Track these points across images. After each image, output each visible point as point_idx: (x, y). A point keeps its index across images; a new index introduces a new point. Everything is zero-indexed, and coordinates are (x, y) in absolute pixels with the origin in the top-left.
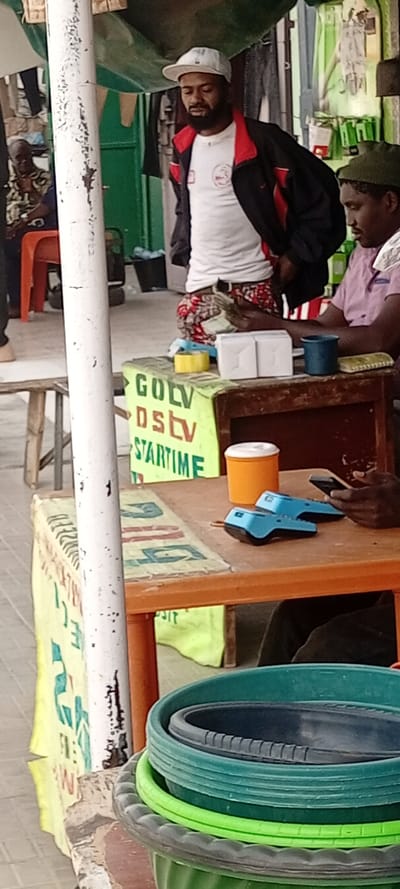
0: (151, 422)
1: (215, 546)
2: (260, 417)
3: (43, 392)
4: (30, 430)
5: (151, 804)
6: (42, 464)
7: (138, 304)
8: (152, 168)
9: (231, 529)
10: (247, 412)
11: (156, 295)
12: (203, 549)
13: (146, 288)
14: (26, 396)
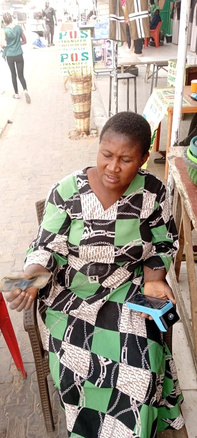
0: (172, 73)
1: (188, 101)
2: (194, 73)
3: (150, 64)
4: (147, 72)
5: (190, 158)
6: (148, 78)
7: (166, 46)
8: (172, 17)
9: (192, 98)
10: (192, 72)
11: (169, 44)
12: (186, 101)
13: (168, 42)
14: (146, 65)
